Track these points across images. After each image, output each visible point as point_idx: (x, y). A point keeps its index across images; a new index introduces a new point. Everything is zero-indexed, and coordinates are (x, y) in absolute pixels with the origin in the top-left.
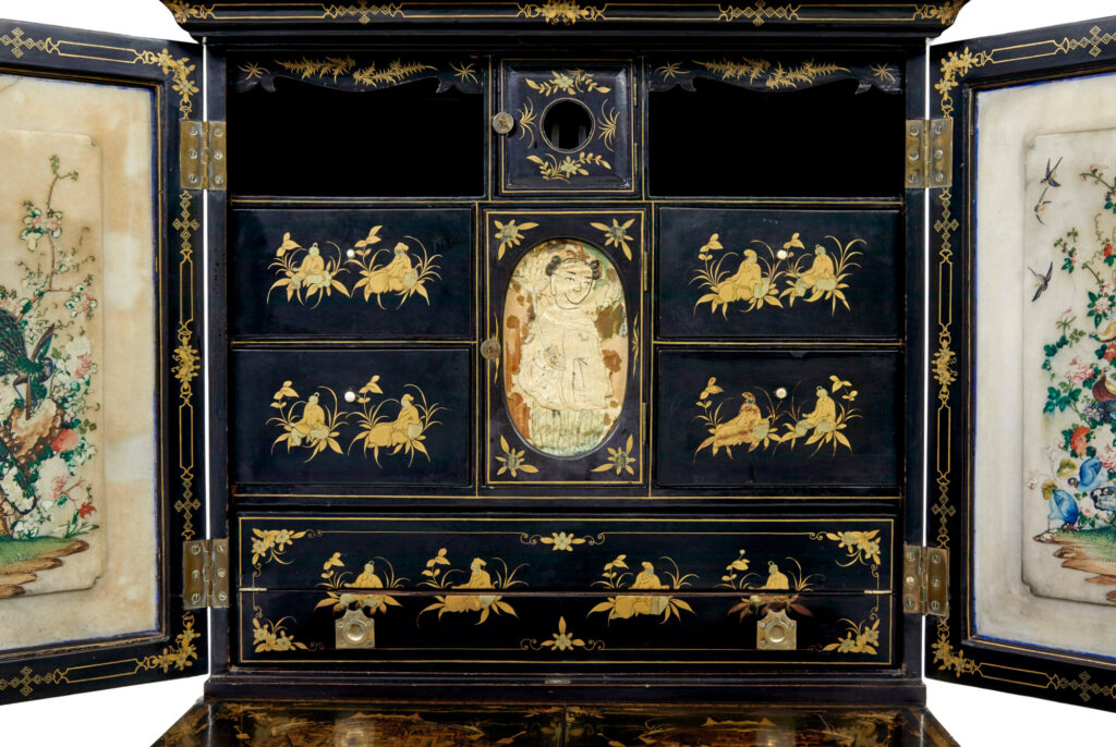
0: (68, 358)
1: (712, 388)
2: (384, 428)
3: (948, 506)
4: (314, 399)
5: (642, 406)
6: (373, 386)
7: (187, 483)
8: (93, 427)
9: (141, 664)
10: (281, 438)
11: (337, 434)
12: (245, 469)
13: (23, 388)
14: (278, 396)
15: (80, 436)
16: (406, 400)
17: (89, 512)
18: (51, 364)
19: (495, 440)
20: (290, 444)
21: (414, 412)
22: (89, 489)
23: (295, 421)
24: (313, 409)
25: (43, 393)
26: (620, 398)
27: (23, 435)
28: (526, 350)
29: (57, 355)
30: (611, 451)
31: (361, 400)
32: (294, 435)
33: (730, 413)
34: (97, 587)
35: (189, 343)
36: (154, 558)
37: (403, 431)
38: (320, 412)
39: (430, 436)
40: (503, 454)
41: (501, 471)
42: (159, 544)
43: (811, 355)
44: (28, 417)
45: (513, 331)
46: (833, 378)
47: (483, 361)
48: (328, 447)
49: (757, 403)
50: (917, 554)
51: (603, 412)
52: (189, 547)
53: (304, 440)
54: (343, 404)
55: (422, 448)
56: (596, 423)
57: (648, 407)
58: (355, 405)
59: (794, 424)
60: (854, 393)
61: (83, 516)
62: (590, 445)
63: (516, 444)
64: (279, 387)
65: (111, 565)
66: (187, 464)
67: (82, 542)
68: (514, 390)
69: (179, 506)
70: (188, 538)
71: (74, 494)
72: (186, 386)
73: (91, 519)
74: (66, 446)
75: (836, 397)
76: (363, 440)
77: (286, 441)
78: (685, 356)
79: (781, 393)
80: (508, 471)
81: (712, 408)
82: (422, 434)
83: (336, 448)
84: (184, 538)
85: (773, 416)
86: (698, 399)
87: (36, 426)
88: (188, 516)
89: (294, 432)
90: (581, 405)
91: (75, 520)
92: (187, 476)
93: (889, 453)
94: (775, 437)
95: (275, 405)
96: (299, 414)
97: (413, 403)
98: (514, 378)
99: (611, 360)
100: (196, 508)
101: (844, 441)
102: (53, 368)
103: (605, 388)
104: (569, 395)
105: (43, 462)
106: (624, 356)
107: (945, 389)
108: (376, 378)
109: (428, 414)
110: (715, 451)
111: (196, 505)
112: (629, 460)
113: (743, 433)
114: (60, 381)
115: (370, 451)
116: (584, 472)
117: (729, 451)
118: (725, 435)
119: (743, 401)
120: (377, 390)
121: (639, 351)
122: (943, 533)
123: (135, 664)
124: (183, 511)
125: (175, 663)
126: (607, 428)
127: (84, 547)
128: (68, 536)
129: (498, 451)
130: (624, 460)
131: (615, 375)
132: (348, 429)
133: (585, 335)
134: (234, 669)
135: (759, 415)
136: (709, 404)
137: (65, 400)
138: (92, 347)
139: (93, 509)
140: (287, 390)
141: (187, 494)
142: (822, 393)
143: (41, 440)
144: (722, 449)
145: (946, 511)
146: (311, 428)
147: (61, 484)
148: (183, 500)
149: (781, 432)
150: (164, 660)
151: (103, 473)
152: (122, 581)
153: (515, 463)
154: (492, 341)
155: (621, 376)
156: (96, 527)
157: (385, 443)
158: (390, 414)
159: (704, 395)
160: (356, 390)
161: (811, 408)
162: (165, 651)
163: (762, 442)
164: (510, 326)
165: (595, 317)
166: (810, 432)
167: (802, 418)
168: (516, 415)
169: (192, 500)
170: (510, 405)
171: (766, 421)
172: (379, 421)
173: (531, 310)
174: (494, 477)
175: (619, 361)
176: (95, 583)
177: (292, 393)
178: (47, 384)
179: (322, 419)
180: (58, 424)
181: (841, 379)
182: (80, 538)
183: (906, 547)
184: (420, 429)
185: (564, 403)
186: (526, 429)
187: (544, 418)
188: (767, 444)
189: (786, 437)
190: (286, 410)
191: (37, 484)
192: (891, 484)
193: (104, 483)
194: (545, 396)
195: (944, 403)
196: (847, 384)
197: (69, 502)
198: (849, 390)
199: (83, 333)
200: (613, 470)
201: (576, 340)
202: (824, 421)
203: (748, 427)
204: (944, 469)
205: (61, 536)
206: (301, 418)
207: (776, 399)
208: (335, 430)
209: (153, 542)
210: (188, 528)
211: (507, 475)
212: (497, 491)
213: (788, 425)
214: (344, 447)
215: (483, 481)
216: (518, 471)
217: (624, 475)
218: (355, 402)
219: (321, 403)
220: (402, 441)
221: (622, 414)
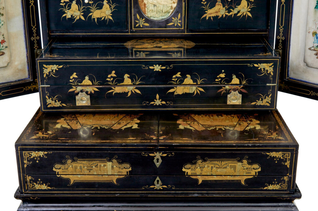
2: (98, 11)
3: (282, 36)
4: (74, 2)
5: (184, 3)
7: (34, 31)
8: (3, 15)
9: (25, 89)
10: (64, 15)
11: (83, 14)
12: (53, 26)
14: (62, 1)
16: (105, 2)
17: (4, 43)
19: (135, 15)
20: (67, 17)
21: (108, 6)
22: (3, 35)
23: (69, 9)
24: (74, 5)
26: (176, 1)
30: (173, 18)
31: (90, 2)
32: (68, 14)
33: (212, 6)
34: (9, 65)
36: (26, 55)
37: (104, 12)
38: (76, 6)
39: (113, 14)
40: (138, 20)
41: (137, 25)
42: (27, 51)
48: (80, 18)
49: (221, 3)
51: (170, 5)
52: (36, 51)
53: (72, 16)
54: (84, 4)
55: (111, 18)
56: (168, 9)
57: (185, 4)
59: (233, 9)
61: (2, 44)
62: (166, 16)
63: (142, 16)
65: (13, 59)
66: (34, 25)
67: (3, 52)
69: (32, 39)
70: (36, 49)
73: (5, 45)
76: (91, 15)
77: (66, 16)
80: (139, 25)
81: (207, 4)
82: (111, 13)
83: (83, 18)
84: (35, 49)
85: (226, 7)
86: (202, 1)
88: (35, 42)
89: (68, 13)
90: (163, 3)
92: (34, 29)
93: (265, 19)
94: (227, 14)
95: (61, 4)
97: (107, 3)
100: (38, 39)
101: (250, 15)
109: (112, 7)
110: (207, 18)
111: (38, 38)
112: (179, 21)
113: (217, 12)
115: (94, 19)
116: (165, 25)
117: (212, 18)
118: (210, 13)
119: (217, 1)
122: (280, 45)
123: (23, 89)
124: (34, 40)
125: (35, 88)
126: (172, 11)
127: (3, 54)
129: (136, 19)
130: (178, 22)
132: (86, 12)
135: (222, 6)
136: (205, 3)
139: (5, 41)
141: (35, 35)
144: (210, 18)
145: (282, 38)
146: (74, 12)
148: (34, 37)
149: (229, 12)
150: (31, 87)
151: (7, 30)
152: (16, 63)
153: (142, 23)
156: (6, 47)
157: (99, 16)
158: (100, 7)
159: (204, 0)
161: (239, 4)
162: (32, 84)
163: (223, 15)
166: (239, 12)
167: (236, 7)
168: (142, 7)
169: (36, 36)
170: (140, 3)
171: (224, 8)
172: (96, 10)
174: (135, 27)
176: (8, 65)
177: (67, 0)
179: (78, 9)
182: (2, 51)
184: (110, 12)
185: (158, 2)
186: (145, 11)
187: (151, 7)
188: (224, 16)
189: (231, 14)
190: (65, 6)
192: (264, 28)
193: (8, 33)
194: (151, 0)
195: (283, 3)
200: (174, 25)
202: (243, 8)
203: (218, 10)
204: (282, 25)
206: (70, 8)
207: (228, 1)
208: (82, 12)
209: (25, 50)
210: (36, 46)
211: (139, 27)
212: (136, 32)
213: (232, 10)
214: (85, 18)
215: (131, 28)
216: (143, 25)
217: (177, 26)
218: (88, 3)
219: (77, 4)
220: (104, 16)
221: (177, 6)
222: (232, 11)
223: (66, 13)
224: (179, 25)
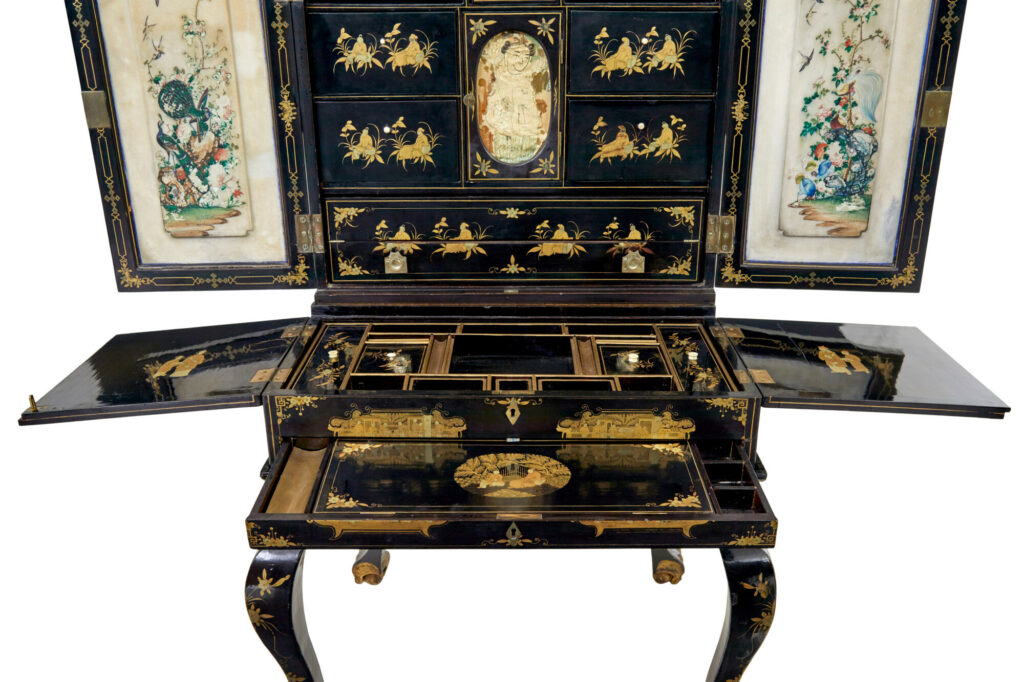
0: (218, 108)
1: (601, 123)
2: (408, 148)
3: (737, 191)
4: (365, 132)
5: (560, 134)
6: (400, 123)
7: (294, 181)
8: (237, 147)
9: (276, 279)
10: (348, 155)
11: (380, 152)
12: (328, 175)
13: (195, 125)
14: (344, 130)
15: (229, 152)
16: (420, 131)
17: (239, 195)
18: (208, 112)
19: (473, 155)
20: (353, 158)
21: (425, 139)
22: (238, 182)
23: (355, 144)
24: (365, 136)
25: (206, 128)
26: (546, 129)
27: (198, 151)
28: (491, 100)
29: (211, 106)
30: (541, 161)
31: (394, 132)
32: (355, 153)
33: (611, 138)
34: (250, 235)
35: (289, 98)
37: (419, 150)
38: (369, 139)
39: (435, 152)
40: (478, 163)
41: (477, 173)
42: (283, 215)
43: (661, 103)
44: (200, 141)
45: (482, 88)
46: (672, 117)
47: (465, 107)
48: (376, 160)
49: (627, 132)
50: (715, 220)
51: (536, 137)
52: (298, 218)
53: (361, 156)
54: (383, 134)
55: (430, 160)
56: (532, 144)
57: (563, 135)
58: (390, 135)
59: (648, 144)
60: (684, 126)
61: (236, 197)
62: (529, 157)
63: (485, 157)
64: (344, 124)
65: (257, 224)
66: (293, 171)
67: (237, 211)
68: (484, 124)
69: (290, 195)
70: (298, 213)
71: (230, 184)
72: (289, 125)
73: (241, 199)
74: (223, 157)
75: (674, 128)
76: (396, 155)
77: (350, 157)
78: (586, 104)
79: (641, 126)
80: (481, 173)
81: (600, 135)
82: (431, 151)
83: (380, 160)
84: (295, 213)
85: (636, 140)
86: (592, 129)
87: (205, 146)
88: (296, 201)
89: (355, 151)
90: (522, 133)
91: (232, 199)
92: (294, 178)
93: (703, 161)
94: (637, 152)
95: (342, 135)
96: (357, 140)
97: (424, 133)
98: (484, 117)
99: (541, 105)
100: (301, 195)
101: (677, 154)
102: (210, 114)
103: (537, 122)
104: (516, 127)
105: (211, 166)
106: (549, 103)
107: (739, 124)
108: (402, 118)
109: (433, 140)
110: (601, 160)
112: (551, 166)
113: (618, 150)
114: (215, 120)
115: (400, 162)
116: (525, 173)
117: (610, 160)
118: (607, 151)
119: (619, 130)
120: (403, 125)
121: (558, 101)
122: (733, 207)
123: (272, 279)
124: (293, 198)
125: (295, 281)
126: (538, 147)
127: (238, 214)
128: (229, 207)
129: (475, 161)
130: (549, 167)
131: (543, 115)
132: (387, 149)
133: (525, 91)
134: (330, 286)
135: (628, 139)
136: (599, 132)
137: (219, 132)
138: (231, 102)
139: (241, 193)
140: (349, 126)
141: (295, 188)
142: (665, 126)
143: (208, 154)
144: (606, 159)
145: (734, 194)
146: (365, 148)
147: (222, 179)
148: (293, 192)
149: (640, 150)
150: (289, 278)
151: (246, 174)
152: (264, 233)
153: (485, 168)
154: (469, 96)
155: (547, 115)
156: (244, 203)
157: (409, 157)
158: (411, 140)
159: (596, 127)
160: (390, 126)
161: (658, 134)
162: (290, 274)
163: (629, 155)
164: (480, 85)
165: (532, 79)
166: (657, 149)
167: (652, 141)
168: (485, 140)
169: (298, 191)
170: (481, 133)
171: (632, 143)
173: (493, 75)
174: (473, 176)
175: (546, 106)
176: (248, 233)
177: (353, 128)
178: (208, 123)
179: (371, 142)
180: (217, 145)
181: (677, 118)
182: (235, 208)
183: (709, 215)
184: (429, 148)
185: (513, 132)
186: (491, 147)
187: (502, 141)
188: (632, 156)
189: (643, 152)
190: (349, 138)
191: (209, 178)
192: (703, 178)
193: (248, 180)
194: (502, 127)
195: (739, 132)
196: (680, 120)
197: (227, 189)
198: (681, 124)
199: (224, 93)
200: (542, 172)
201: (520, 93)
202: (666, 143)
203: (621, 146)
204: (735, 171)
205: (225, 207)
206: (359, 142)
207: (638, 130)
208: (379, 150)
209: (280, 213)
210: (297, 207)
211: (481, 175)
212: (475, 184)
213: (645, 145)
214: (384, 159)
215: (466, 178)
216: (487, 173)
217: (548, 174)
218: (390, 133)
219: (370, 134)
220: (419, 155)
221: (547, 139)
222: (644, 148)
223: (350, 151)
224: (552, 172)
